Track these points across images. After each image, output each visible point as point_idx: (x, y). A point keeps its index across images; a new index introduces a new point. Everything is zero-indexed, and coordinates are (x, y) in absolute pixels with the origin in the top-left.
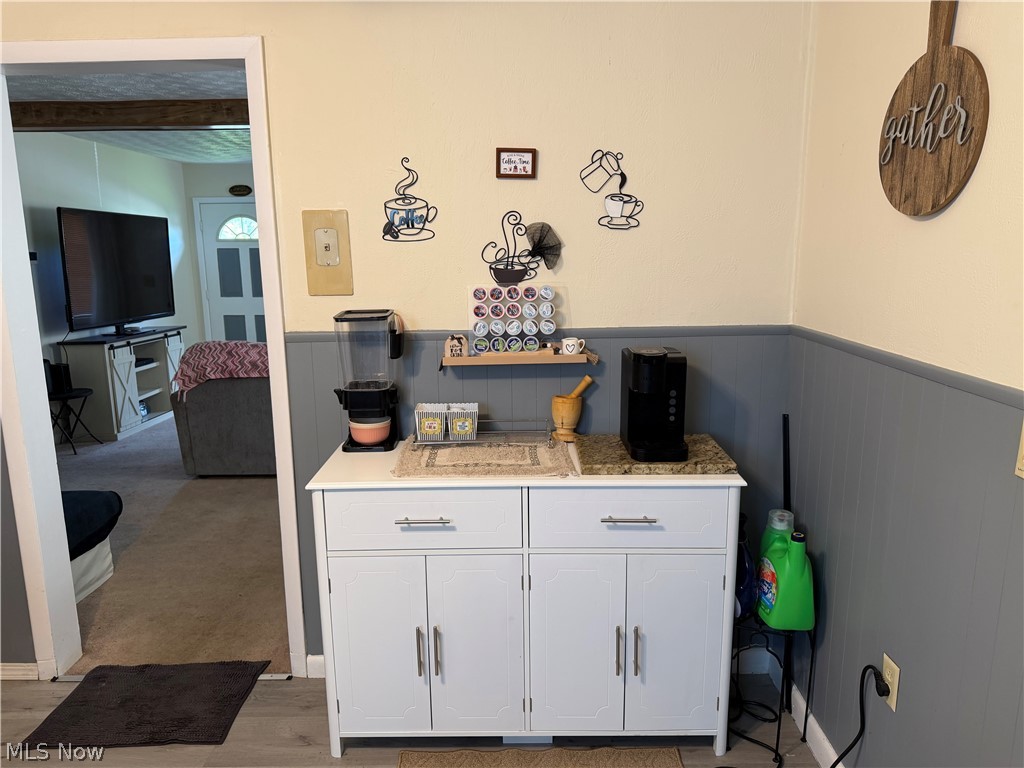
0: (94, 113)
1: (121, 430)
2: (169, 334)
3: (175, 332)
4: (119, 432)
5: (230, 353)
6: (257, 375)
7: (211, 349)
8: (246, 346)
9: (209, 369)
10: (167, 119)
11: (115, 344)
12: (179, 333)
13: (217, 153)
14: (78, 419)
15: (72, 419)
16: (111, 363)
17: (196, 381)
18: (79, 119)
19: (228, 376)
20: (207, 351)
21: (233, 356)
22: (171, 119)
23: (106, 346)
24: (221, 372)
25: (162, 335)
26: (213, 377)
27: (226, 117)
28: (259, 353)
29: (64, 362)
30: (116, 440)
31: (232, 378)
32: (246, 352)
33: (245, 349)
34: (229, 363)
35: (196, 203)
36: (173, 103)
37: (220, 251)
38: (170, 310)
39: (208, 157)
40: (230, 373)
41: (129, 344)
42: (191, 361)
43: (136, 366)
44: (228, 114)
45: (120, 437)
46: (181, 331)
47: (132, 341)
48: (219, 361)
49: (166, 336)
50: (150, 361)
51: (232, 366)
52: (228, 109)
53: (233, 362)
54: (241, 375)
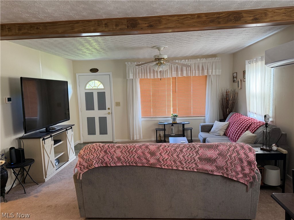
0: (37, 28)
1: (47, 176)
2: (68, 129)
3: (70, 128)
4: (46, 177)
5: (105, 152)
6: (120, 164)
7: (95, 150)
8: (114, 148)
9: (95, 162)
10: (74, 30)
11: (45, 138)
12: (71, 128)
13: (87, 55)
14: (27, 174)
15: (25, 173)
16: (43, 146)
17: (87, 168)
18: (29, 32)
19: (105, 165)
20: (93, 150)
21: (107, 153)
22: (76, 30)
23: (41, 139)
24: (101, 163)
25: (65, 130)
26: (97, 166)
27: (104, 28)
28: (121, 152)
29: (22, 148)
30: (45, 182)
31: (107, 166)
32: (115, 151)
33: (113, 149)
34: (105, 158)
35: (77, 75)
36: (77, 22)
37: (86, 93)
38: (67, 118)
39: (83, 57)
40: (106, 163)
41: (51, 136)
42: (85, 157)
43: (54, 145)
44: (105, 26)
45: (46, 180)
46: (72, 127)
47: (52, 135)
48: (100, 157)
49: (67, 130)
50: (60, 141)
51: (107, 160)
52: (106, 24)
53: (107, 157)
54: (112, 165)
